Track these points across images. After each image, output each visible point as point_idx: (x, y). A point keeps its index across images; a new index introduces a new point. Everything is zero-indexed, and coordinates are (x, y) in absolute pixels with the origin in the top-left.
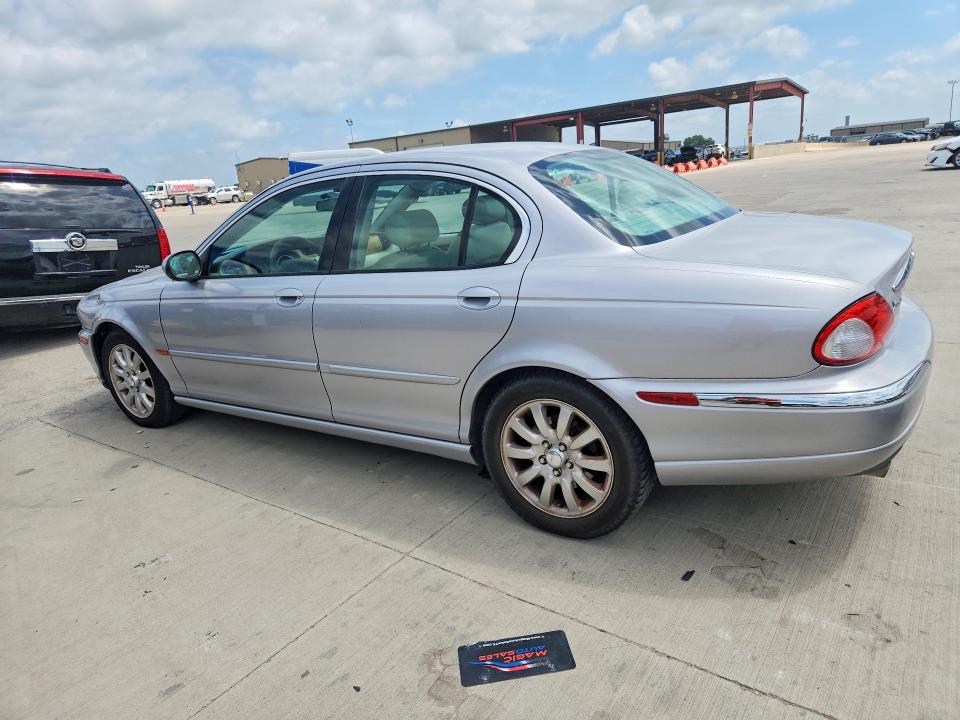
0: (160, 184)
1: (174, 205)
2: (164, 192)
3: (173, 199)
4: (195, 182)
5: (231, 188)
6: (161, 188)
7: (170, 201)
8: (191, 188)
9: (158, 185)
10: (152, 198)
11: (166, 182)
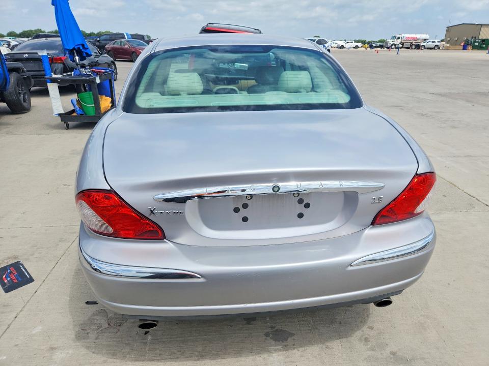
0: (399, 36)
1: (402, 47)
2: (399, 40)
3: (403, 45)
4: (418, 36)
5: (436, 41)
6: (399, 38)
7: (401, 46)
8: (415, 39)
9: (398, 36)
10: (392, 43)
11: (403, 35)
